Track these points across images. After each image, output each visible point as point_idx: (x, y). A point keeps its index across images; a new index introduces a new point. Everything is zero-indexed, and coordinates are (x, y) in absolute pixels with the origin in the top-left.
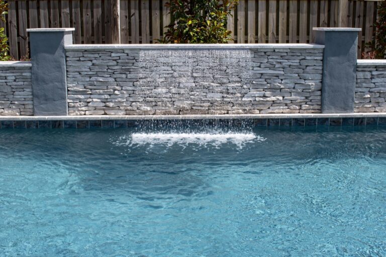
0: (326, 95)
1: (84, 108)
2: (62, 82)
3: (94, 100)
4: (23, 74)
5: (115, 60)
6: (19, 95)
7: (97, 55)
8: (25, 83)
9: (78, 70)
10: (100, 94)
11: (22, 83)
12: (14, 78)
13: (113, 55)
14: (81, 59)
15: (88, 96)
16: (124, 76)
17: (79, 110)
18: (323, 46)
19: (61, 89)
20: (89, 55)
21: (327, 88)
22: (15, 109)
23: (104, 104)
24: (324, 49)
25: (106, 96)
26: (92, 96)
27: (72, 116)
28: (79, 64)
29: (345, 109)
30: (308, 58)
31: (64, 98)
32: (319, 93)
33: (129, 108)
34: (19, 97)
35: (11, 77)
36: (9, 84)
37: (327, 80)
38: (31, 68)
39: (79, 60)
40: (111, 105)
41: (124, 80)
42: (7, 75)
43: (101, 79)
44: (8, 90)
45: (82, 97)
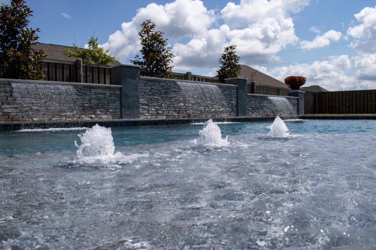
0: (239, 108)
1: (147, 114)
2: (138, 98)
3: (153, 109)
4: (116, 92)
5: (162, 87)
6: (112, 105)
7: (153, 83)
8: (116, 98)
9: (145, 91)
10: (155, 106)
11: (114, 98)
12: (109, 94)
13: (161, 83)
14: (147, 85)
15: (149, 107)
16: (166, 96)
17: (145, 116)
18: (237, 86)
19: (136, 101)
20: (150, 83)
21: (239, 105)
22: (109, 115)
23: (156, 112)
25: (158, 108)
26: (151, 107)
27: (142, 118)
28: (145, 87)
29: (245, 114)
30: (233, 91)
31: (138, 108)
32: (236, 107)
33: (168, 114)
34: (111, 107)
35: (108, 93)
36: (106, 98)
37: (239, 101)
38: (121, 88)
39: (145, 85)
40: (160, 112)
41: (166, 98)
42: (106, 92)
43: (156, 97)
44: (105, 102)
45: (146, 107)
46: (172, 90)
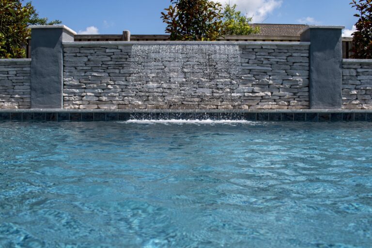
0: (313, 90)
1: (78, 102)
2: (59, 75)
3: (88, 94)
4: (24, 69)
5: (109, 56)
6: (19, 89)
7: (92, 51)
8: (25, 78)
9: (74, 65)
10: (94, 88)
11: (22, 78)
12: (15, 73)
13: (107, 50)
14: (78, 54)
15: (83, 90)
16: (117, 71)
17: (73, 104)
18: (309, 43)
19: (57, 82)
20: (86, 51)
21: (314, 84)
22: (14, 102)
23: (97, 99)
24: (310, 46)
25: (100, 91)
26: (86, 91)
27: (67, 108)
28: (75, 59)
30: (294, 54)
31: (60, 92)
32: (307, 89)
33: (121, 102)
34: (18, 91)
35: (12, 71)
36: (10, 78)
37: (314, 76)
38: (30, 63)
39: (76, 56)
40: (104, 98)
41: (117, 75)
42: (9, 69)
43: (96, 74)
44: (9, 84)
45: (77, 91)
46: (132, 60)
